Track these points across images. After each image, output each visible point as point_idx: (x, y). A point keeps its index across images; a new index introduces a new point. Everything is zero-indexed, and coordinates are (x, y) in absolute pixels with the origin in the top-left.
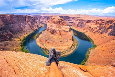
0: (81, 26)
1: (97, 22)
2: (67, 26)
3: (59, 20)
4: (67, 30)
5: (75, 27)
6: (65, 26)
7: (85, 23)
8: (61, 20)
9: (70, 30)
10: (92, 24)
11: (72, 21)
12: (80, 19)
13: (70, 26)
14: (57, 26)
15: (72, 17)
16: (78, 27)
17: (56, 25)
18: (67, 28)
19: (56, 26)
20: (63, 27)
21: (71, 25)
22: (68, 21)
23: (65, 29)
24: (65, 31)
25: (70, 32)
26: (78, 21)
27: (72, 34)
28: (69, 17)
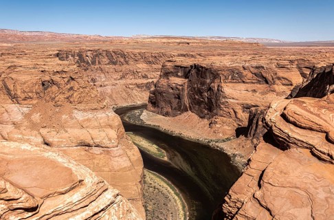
0: (199, 103)
1: (279, 78)
2: (101, 115)
3: (47, 78)
4: (103, 134)
5: (167, 114)
6: (90, 115)
7: (215, 86)
8: (57, 78)
9: (120, 137)
10: (254, 91)
11: (145, 77)
12: (188, 62)
13: (137, 112)
14: (36, 117)
15: (143, 58)
16: (181, 109)
17: (25, 110)
18: (105, 126)
19: (27, 116)
20: (72, 118)
21: (139, 103)
22: (123, 77)
23: (90, 131)
24: (91, 142)
25: (121, 152)
26: (178, 76)
27: (136, 158)
28: (123, 56)
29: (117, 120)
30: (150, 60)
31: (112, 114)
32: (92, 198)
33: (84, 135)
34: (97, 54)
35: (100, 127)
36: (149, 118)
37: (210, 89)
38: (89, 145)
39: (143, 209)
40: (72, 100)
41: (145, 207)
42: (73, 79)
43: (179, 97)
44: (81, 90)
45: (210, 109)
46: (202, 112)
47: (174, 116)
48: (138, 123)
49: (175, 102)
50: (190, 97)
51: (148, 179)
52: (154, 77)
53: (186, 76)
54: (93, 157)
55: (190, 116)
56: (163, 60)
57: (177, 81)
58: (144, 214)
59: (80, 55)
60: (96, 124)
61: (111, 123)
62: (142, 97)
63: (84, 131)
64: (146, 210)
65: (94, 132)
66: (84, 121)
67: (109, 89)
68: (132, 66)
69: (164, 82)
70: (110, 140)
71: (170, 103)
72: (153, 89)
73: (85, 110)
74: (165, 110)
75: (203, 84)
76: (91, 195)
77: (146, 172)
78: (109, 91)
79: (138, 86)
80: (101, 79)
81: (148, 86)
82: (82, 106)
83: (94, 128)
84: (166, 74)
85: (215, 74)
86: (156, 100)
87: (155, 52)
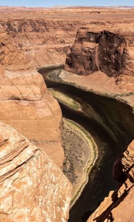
0: (108, 64)
2: (27, 74)
4: (29, 90)
5: (81, 73)
6: (18, 74)
7: (121, 49)
9: (43, 93)
11: (63, 42)
12: (98, 29)
13: (56, 72)
15: (61, 26)
16: (93, 69)
18: (31, 83)
20: (4, 77)
21: (58, 64)
22: (44, 43)
23: (19, 87)
24: (20, 97)
25: (44, 104)
26: (90, 41)
27: (56, 109)
28: (44, 24)
29: (40, 79)
30: (67, 27)
31: (36, 74)
32: (15, 154)
33: (14, 91)
34: (23, 23)
35: (27, 84)
36: (66, 77)
37: (117, 52)
38: (18, 99)
39: (62, 149)
40: (3, 62)
41: (64, 147)
42: (4, 45)
43: (91, 59)
44: (11, 54)
45: (117, 69)
46: (110, 71)
47: (87, 74)
48: (57, 81)
49: (88, 63)
50: (100, 59)
51: (65, 125)
52: (70, 42)
53: (97, 41)
54: (22, 108)
55: (100, 75)
56: (77, 27)
57: (90, 45)
58: (63, 152)
59: (9, 25)
60: (23, 82)
61: (35, 80)
62: (60, 59)
63: (14, 87)
64: (65, 150)
65: (23, 89)
66: (14, 79)
67: (33, 53)
68: (52, 33)
69: (78, 46)
70: (35, 94)
71: (84, 64)
72: (69, 52)
73: (14, 71)
74: (79, 70)
75: (111, 47)
76: (14, 151)
77: (64, 120)
78: (33, 54)
79: (57, 50)
80: (27, 44)
81: (65, 50)
82: (11, 67)
83: (21, 85)
84: (80, 40)
85: (121, 39)
86: (72, 62)
87: (71, 20)
